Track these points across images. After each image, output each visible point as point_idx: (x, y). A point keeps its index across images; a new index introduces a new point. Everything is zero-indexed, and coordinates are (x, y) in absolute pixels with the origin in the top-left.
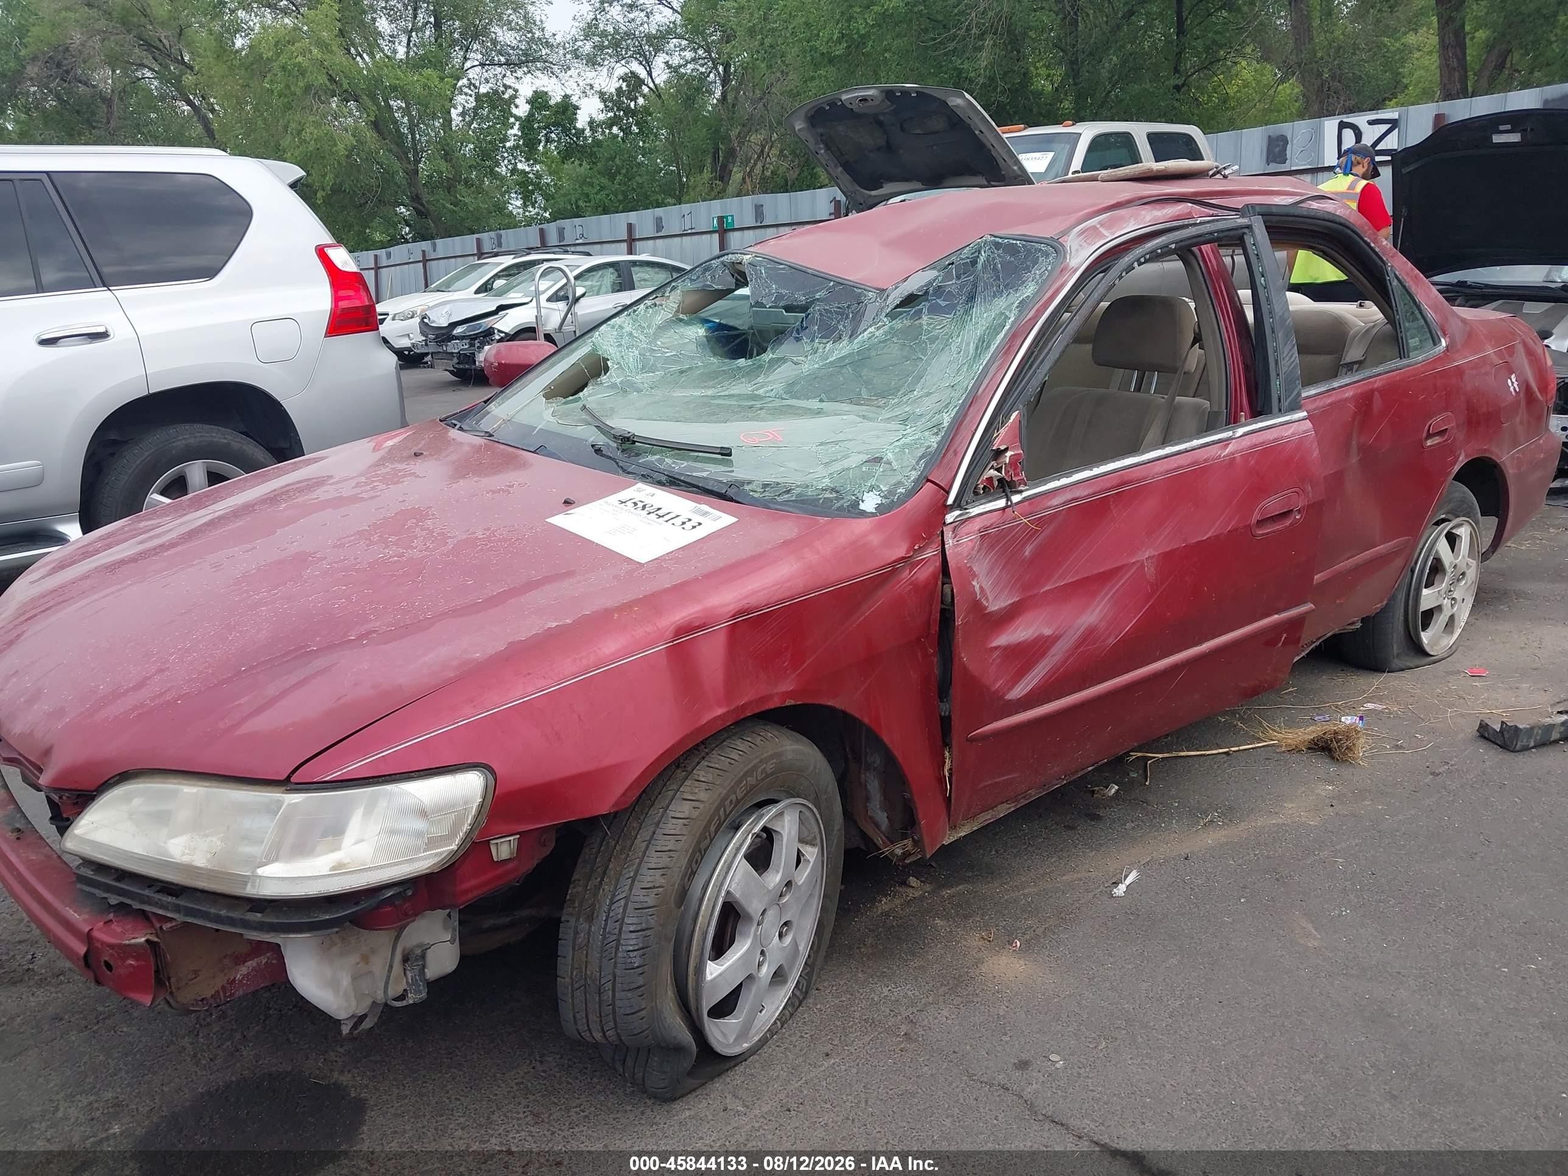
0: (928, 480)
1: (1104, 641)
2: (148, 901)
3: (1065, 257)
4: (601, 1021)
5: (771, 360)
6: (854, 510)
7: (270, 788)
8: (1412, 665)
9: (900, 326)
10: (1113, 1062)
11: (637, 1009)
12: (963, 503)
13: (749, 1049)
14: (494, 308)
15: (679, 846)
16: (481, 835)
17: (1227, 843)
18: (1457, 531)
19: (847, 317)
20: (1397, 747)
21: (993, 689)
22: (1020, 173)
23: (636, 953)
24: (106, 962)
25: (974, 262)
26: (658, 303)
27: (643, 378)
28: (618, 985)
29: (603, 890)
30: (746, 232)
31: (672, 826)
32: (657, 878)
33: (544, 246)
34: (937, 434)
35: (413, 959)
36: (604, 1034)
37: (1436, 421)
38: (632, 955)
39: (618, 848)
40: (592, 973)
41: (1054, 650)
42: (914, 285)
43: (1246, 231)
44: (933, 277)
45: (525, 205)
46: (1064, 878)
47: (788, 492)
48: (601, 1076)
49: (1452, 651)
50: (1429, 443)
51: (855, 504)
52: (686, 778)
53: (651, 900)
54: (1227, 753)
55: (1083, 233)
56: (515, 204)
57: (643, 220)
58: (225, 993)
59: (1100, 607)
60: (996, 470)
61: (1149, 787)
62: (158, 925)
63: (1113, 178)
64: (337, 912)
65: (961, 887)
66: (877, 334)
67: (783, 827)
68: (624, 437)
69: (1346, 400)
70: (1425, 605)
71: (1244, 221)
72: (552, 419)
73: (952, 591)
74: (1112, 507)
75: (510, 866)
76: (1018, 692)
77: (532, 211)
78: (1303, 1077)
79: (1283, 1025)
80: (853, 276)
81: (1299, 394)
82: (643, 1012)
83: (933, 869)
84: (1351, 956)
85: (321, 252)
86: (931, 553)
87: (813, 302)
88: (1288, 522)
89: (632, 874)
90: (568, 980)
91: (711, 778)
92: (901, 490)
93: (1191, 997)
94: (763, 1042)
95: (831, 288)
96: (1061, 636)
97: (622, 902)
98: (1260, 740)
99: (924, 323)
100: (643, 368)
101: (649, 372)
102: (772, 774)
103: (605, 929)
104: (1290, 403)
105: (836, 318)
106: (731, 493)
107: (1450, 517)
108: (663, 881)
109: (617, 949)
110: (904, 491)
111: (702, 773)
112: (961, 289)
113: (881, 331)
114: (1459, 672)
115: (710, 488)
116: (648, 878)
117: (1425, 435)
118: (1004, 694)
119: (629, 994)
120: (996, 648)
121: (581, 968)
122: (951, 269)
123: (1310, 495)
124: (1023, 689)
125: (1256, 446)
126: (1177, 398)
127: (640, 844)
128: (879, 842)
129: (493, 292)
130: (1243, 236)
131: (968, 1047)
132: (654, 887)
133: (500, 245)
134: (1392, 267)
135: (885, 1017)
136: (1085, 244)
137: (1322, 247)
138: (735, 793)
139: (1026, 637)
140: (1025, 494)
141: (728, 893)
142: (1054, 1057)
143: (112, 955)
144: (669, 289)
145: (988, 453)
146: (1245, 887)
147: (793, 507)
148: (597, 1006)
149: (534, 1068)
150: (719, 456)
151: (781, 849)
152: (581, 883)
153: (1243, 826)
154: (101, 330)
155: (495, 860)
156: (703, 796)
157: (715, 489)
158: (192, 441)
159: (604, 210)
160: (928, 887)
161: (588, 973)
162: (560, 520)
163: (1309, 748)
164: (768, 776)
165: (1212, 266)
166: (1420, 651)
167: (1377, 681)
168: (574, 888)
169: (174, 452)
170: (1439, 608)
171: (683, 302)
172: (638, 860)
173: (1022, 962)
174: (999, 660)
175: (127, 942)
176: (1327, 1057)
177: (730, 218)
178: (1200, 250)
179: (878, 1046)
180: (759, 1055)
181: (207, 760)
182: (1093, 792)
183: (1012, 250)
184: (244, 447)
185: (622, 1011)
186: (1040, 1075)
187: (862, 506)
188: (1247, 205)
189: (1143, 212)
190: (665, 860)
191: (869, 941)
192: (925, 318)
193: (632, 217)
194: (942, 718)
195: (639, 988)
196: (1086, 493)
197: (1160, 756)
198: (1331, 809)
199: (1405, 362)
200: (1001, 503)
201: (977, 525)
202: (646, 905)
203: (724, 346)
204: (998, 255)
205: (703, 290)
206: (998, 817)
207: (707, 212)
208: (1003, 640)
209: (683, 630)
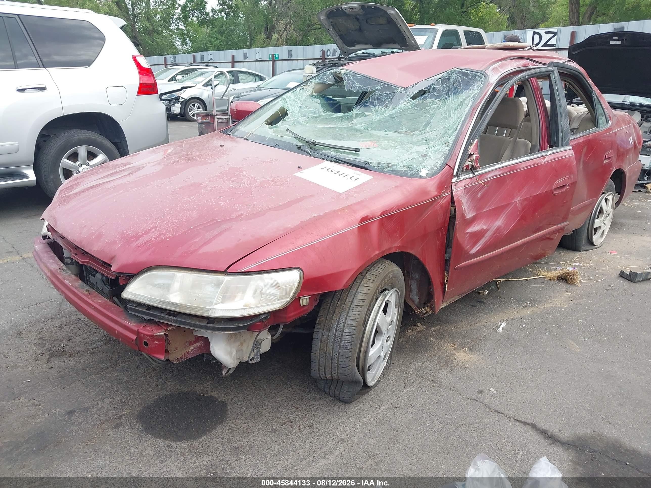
0: (447, 165)
1: (503, 232)
2: (163, 318)
3: (488, 79)
4: (331, 370)
5: (356, 114)
6: (417, 176)
7: (218, 274)
8: (588, 249)
9: (417, 102)
10: (515, 391)
11: (348, 365)
12: (458, 174)
13: (374, 384)
14: (180, 88)
15: (364, 303)
16: (298, 295)
17: (535, 313)
18: (608, 198)
19: (390, 98)
20: (590, 279)
21: (466, 249)
22: (414, 44)
23: (348, 344)
24: (145, 342)
25: (449, 79)
26: (305, 88)
27: (302, 119)
28: (340, 356)
29: (334, 319)
30: (299, 61)
31: (361, 296)
32: (357, 316)
33: (195, 62)
34: (447, 146)
35: (257, 344)
36: (332, 376)
37: (608, 154)
38: (347, 344)
39: (339, 303)
40: (329, 351)
41: (486, 235)
42: (422, 86)
43: (551, 72)
44: (432, 83)
45: (182, 45)
46: (476, 325)
47: (389, 167)
48: (318, 394)
49: (602, 244)
50: (605, 162)
51: (418, 173)
52: (363, 278)
53: (354, 324)
54: (526, 280)
55: (493, 69)
56: (178, 43)
57: (239, 54)
58: (185, 356)
59: (502, 219)
60: (470, 162)
61: (500, 292)
62: (166, 328)
63: (493, 48)
64: (244, 323)
65: (438, 327)
66: (407, 105)
67: (392, 299)
68: (312, 143)
69: (580, 143)
70: (596, 226)
71: (550, 68)
72: (273, 134)
73: (455, 209)
74: (507, 180)
75: (305, 308)
76: (473, 251)
77: (186, 47)
78: (587, 397)
79: (574, 379)
80: (391, 81)
81: (569, 138)
82: (350, 367)
83: (424, 320)
84: (593, 355)
85: (134, 58)
86: (448, 194)
87: (374, 91)
88: (564, 189)
89: (346, 314)
90: (318, 354)
91: (373, 278)
92: (436, 168)
93: (537, 369)
94: (378, 382)
95: (382, 85)
96: (489, 229)
97: (343, 324)
98: (537, 275)
99: (428, 102)
100: (301, 115)
101: (303, 116)
102: (391, 278)
103: (335, 334)
104: (566, 143)
105: (385, 98)
106: (367, 166)
107: (605, 192)
108: (358, 317)
109: (341, 342)
110: (437, 168)
111: (369, 276)
112: (444, 89)
113: (409, 104)
114: (606, 252)
115: (357, 164)
116: (352, 315)
117: (604, 159)
118: (470, 251)
119: (345, 360)
120: (468, 233)
121: (324, 349)
122: (440, 81)
123: (573, 179)
124: (475, 250)
125: (555, 159)
126: (518, 139)
127: (348, 302)
128: (414, 307)
129: (178, 81)
130: (550, 75)
131: (458, 386)
132: (355, 319)
133: (175, 61)
134: (595, 91)
135: (423, 374)
136: (494, 74)
137: (570, 81)
138: (381, 285)
139: (478, 229)
140: (479, 172)
141: (378, 323)
142: (492, 389)
143: (148, 340)
144: (309, 82)
145: (467, 155)
146: (546, 329)
147: (392, 173)
148: (330, 364)
149: (290, 390)
150: (354, 152)
151: (391, 308)
152: (323, 317)
153: (539, 307)
154: (43, 86)
155: (301, 305)
156: (371, 285)
157: (359, 165)
158: (81, 137)
159: (218, 48)
160: (425, 327)
161: (327, 351)
162: (299, 174)
163: (557, 279)
164: (390, 279)
165: (535, 86)
166: (592, 244)
167: (579, 254)
168: (320, 318)
169: (73, 141)
170: (600, 227)
171: (315, 88)
172: (348, 309)
173: (469, 355)
174: (468, 238)
175: (156, 334)
176: (593, 391)
177: (277, 55)
178: (531, 80)
179: (423, 384)
180: (378, 387)
181: (187, 263)
182: (479, 293)
183: (465, 74)
184: (103, 141)
185: (341, 366)
186: (488, 396)
187: (420, 174)
188: (551, 62)
189: (513, 63)
190: (359, 309)
191: (407, 346)
192: (429, 100)
193: (234, 52)
194: (446, 260)
195: (349, 357)
196: (499, 173)
197: (502, 280)
198: (571, 302)
199: (598, 129)
200: (471, 175)
201: (463, 183)
202: (352, 326)
203: (332, 107)
204: (460, 76)
205: (323, 84)
206: (456, 300)
207: (267, 52)
208: (470, 230)
209: (364, 219)
